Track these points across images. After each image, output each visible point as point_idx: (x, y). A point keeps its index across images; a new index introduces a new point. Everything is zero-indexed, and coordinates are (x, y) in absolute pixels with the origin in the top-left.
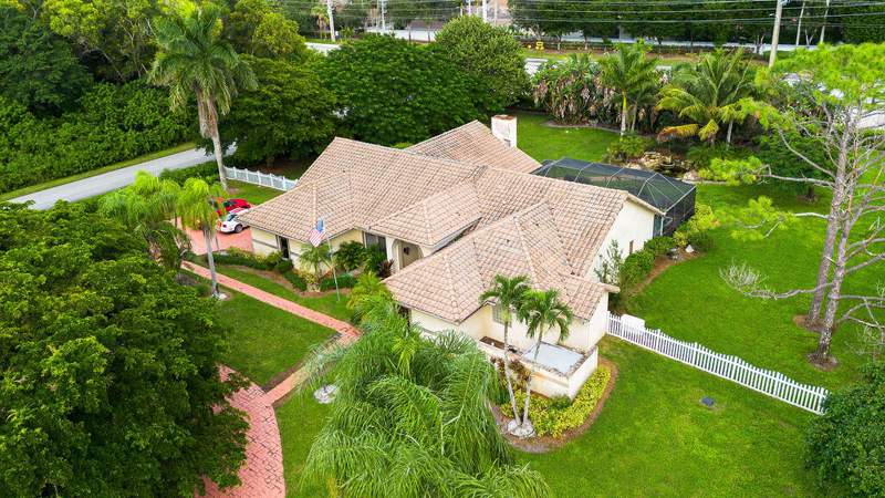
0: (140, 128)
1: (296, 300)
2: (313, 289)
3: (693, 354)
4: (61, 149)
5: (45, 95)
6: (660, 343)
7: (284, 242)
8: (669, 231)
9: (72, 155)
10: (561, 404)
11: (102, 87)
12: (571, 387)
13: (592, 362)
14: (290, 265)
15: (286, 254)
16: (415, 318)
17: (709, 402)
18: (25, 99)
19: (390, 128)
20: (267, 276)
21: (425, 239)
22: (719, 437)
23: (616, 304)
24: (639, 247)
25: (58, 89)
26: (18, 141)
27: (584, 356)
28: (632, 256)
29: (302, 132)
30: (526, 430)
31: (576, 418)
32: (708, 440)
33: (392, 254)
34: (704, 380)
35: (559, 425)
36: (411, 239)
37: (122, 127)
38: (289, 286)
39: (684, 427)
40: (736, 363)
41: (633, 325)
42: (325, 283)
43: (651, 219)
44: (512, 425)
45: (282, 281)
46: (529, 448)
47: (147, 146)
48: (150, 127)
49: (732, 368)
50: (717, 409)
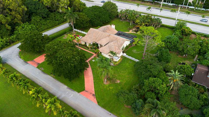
0: (58, 20)
1: (88, 50)
2: (90, 49)
3: (130, 57)
4: (48, 24)
5: (44, 15)
6: (127, 56)
7: (86, 43)
8: (132, 43)
9: (50, 26)
10: (116, 62)
11: (52, 14)
12: (117, 61)
13: (120, 58)
14: (86, 45)
15: (86, 44)
16: (102, 53)
17: (130, 62)
18: (41, 16)
19: (97, 23)
20: (84, 47)
21: (103, 45)
22: (130, 65)
23: (123, 52)
24: (128, 45)
25: (46, 15)
26: (42, 23)
27: (119, 57)
28: (127, 46)
29: (85, 25)
30: (113, 64)
31: (117, 63)
32: (129, 65)
33: (99, 45)
34: (131, 60)
35: (116, 64)
36: (101, 44)
37: (55, 20)
38: (87, 48)
39: (127, 64)
40: (134, 58)
41: (125, 54)
42: (91, 48)
43: (130, 42)
44: (111, 64)
45: (86, 48)
46: (113, 66)
47: (59, 23)
48: (59, 20)
49: (133, 59)
50: (131, 63)
